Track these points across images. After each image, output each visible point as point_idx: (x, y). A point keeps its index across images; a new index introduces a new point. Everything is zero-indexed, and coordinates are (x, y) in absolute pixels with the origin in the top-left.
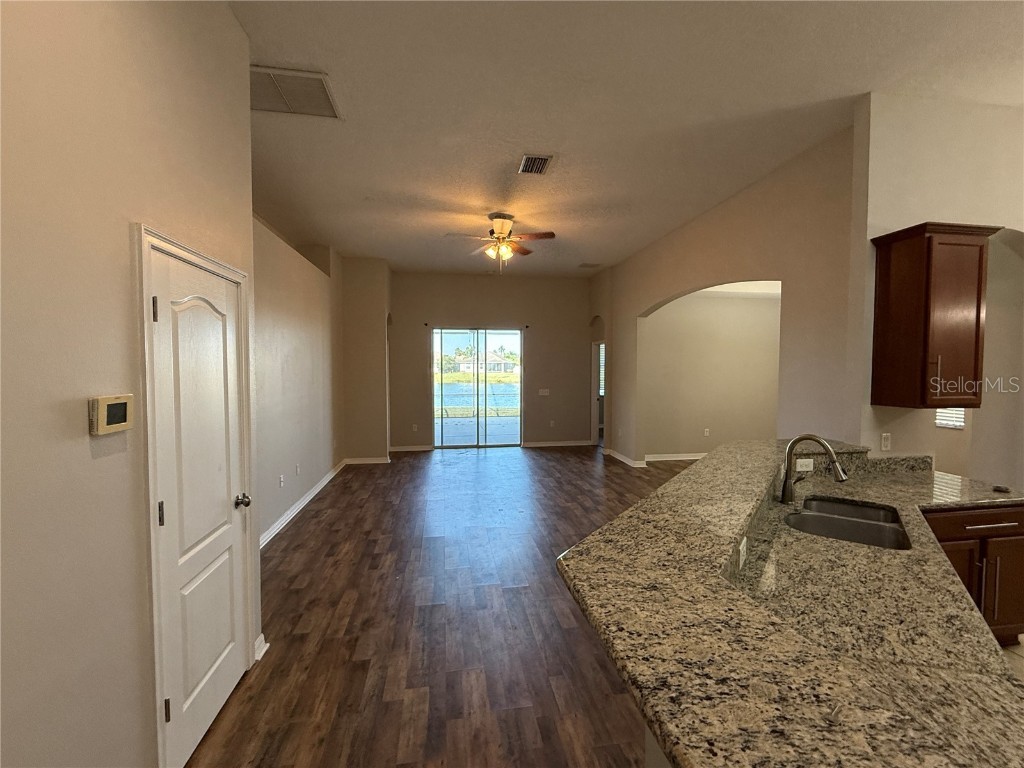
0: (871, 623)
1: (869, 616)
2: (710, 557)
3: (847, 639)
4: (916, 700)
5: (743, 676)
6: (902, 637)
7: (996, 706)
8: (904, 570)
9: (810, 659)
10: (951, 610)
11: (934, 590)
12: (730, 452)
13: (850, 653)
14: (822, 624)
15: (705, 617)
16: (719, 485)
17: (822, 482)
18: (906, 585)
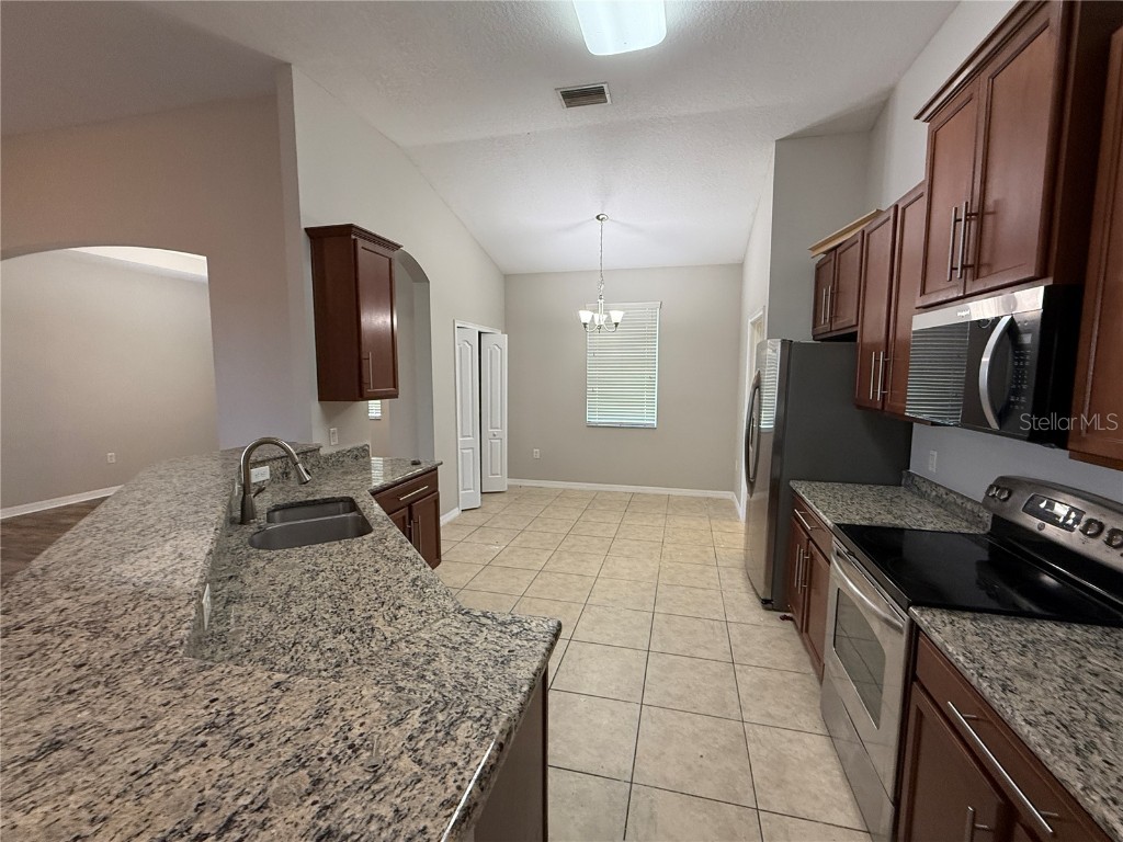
0: (360, 619)
1: (357, 613)
2: (161, 635)
3: (344, 648)
4: (411, 672)
5: (256, 792)
6: (387, 618)
7: (458, 639)
8: (373, 553)
9: (332, 703)
10: (413, 574)
11: (398, 562)
12: (161, 477)
13: (351, 662)
14: (317, 646)
15: (173, 738)
16: (153, 526)
17: (281, 489)
18: (377, 566)
